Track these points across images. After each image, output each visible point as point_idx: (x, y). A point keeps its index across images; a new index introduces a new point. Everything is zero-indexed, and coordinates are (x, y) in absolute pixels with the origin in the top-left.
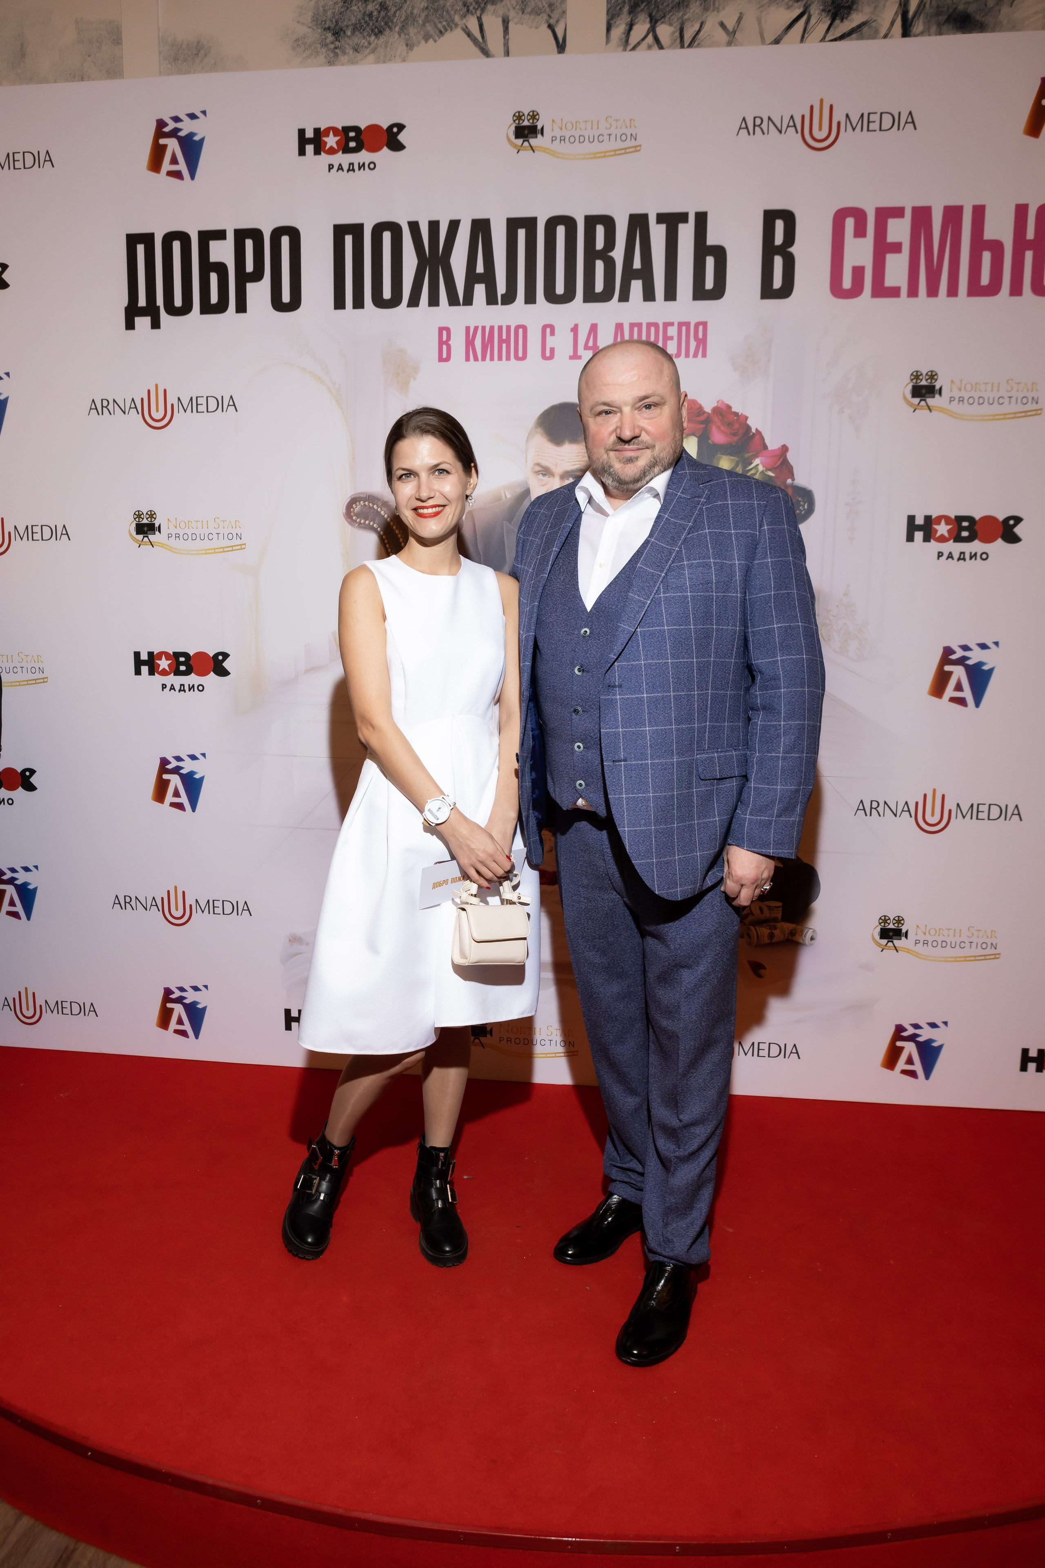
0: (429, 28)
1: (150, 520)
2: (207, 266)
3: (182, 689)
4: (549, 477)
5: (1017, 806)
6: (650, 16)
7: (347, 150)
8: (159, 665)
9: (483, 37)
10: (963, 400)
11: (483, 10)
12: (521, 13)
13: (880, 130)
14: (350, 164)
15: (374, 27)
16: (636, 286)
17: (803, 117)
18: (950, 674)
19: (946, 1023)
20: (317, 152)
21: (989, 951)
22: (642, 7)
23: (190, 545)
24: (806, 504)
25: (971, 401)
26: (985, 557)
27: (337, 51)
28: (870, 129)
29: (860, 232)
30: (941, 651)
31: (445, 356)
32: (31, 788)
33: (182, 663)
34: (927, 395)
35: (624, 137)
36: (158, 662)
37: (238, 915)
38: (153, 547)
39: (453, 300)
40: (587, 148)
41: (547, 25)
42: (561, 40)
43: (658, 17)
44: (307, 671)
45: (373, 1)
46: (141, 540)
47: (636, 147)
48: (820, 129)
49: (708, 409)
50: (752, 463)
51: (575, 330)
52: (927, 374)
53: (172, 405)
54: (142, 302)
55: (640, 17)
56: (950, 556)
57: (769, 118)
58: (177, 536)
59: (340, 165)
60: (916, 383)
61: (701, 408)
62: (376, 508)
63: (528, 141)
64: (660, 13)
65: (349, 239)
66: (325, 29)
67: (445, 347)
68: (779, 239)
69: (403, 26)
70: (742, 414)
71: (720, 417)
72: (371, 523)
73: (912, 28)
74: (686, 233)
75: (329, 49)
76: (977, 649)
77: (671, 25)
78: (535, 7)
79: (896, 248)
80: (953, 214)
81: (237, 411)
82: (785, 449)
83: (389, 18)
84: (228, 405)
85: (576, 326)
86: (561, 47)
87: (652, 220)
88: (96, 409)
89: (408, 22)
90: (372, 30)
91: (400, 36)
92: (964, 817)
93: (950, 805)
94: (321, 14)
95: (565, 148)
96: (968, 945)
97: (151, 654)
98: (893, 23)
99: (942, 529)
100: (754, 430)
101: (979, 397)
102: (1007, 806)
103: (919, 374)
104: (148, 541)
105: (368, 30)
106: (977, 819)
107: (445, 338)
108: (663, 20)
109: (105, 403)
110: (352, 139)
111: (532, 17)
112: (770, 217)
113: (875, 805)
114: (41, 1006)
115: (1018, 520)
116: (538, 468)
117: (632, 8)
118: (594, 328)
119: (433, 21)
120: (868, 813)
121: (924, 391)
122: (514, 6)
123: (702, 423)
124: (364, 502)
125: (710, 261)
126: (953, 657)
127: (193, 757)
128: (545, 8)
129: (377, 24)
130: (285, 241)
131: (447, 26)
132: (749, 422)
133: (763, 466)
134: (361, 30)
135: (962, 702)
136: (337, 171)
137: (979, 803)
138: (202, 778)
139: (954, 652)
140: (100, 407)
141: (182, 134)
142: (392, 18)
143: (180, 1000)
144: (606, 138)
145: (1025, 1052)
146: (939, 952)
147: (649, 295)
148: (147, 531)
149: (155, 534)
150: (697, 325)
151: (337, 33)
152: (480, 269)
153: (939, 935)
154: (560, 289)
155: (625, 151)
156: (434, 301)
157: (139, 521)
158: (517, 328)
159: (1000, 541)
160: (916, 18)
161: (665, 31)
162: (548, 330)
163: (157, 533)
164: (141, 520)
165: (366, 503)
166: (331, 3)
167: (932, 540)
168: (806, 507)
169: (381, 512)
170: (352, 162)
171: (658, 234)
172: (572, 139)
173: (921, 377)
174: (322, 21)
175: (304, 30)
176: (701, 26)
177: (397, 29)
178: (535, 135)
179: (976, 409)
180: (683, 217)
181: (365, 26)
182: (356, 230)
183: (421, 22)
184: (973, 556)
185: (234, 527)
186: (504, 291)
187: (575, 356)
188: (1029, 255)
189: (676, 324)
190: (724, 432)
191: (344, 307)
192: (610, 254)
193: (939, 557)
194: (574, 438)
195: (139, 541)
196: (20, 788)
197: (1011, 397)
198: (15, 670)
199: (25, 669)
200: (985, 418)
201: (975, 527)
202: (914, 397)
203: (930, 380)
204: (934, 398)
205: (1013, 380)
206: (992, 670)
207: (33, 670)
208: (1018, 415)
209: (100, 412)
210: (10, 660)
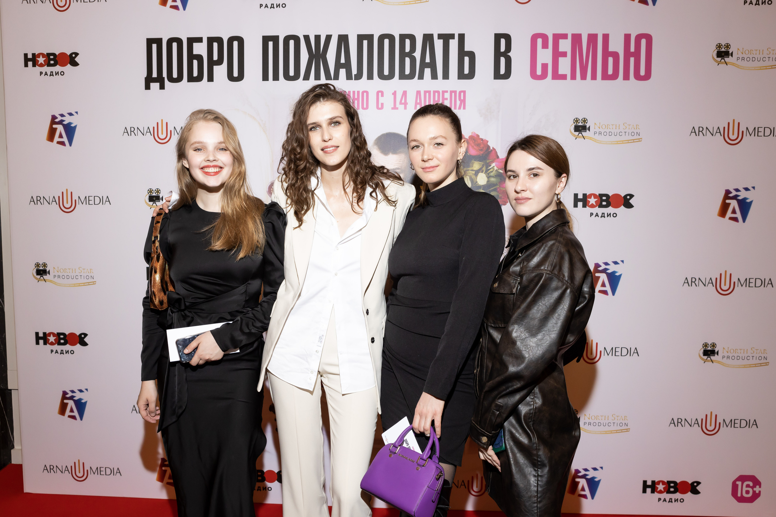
1: (157, 194)
2: (192, 57)
5: (636, 348)
10: (601, 134)
14: (272, 4)
16: (428, 72)
18: (599, 277)
19: (602, 468)
21: (624, 427)
26: (615, 215)
29: (545, 46)
32: (84, 344)
34: (582, 131)
39: (328, 77)
50: (491, 166)
51: (395, 94)
52: (582, 120)
53: (171, 131)
54: (155, 75)
56: (597, 215)
59: (266, 5)
60: (576, 124)
65: (271, 44)
68: (503, 49)
70: (485, 139)
71: (473, 141)
74: (454, 44)
76: (612, 264)
79: (564, 54)
80: (592, 38)
85: (395, 92)
87: (436, 37)
88: (127, 132)
92: (608, 355)
93: (600, 348)
96: (612, 424)
99: (592, 201)
100: (491, 148)
101: (609, 132)
102: (631, 348)
103: (578, 119)
104: (156, 205)
106: (615, 355)
109: (132, 129)
112: (498, 37)
114: (87, 471)
115: (632, 196)
118: (405, 93)
121: (580, 129)
125: (467, 59)
126: (600, 269)
130: (235, 44)
132: (489, 144)
133: (497, 167)
135: (606, 293)
136: (265, 8)
137: (616, 347)
139: (600, 266)
140: (130, 131)
145: (645, 482)
146: (597, 428)
147: (434, 76)
148: (155, 200)
149: (160, 202)
150: (460, 92)
152: (343, 61)
153: (597, 419)
154: (386, 72)
155: (421, 1)
156: (317, 78)
157: (151, 195)
158: (363, 92)
159: (622, 207)
162: (380, 94)
167: (587, 207)
171: (439, 44)
173: (579, 121)
179: (608, 138)
180: (452, 36)
182: (275, 39)
184: (609, 215)
186: (356, 73)
187: (395, 108)
188: (632, 60)
189: (449, 92)
190: (475, 149)
191: (268, 80)
192: (413, 54)
193: (591, 215)
194: (395, 152)
195: (151, 205)
196: (78, 345)
197: (625, 132)
198: (77, 277)
199: (82, 277)
200: (613, 143)
201: (609, 200)
202: (575, 131)
203: (583, 123)
204: (586, 132)
205: (626, 123)
206: (620, 276)
207: (88, 277)
208: (629, 141)
209: (130, 134)
210: (74, 272)
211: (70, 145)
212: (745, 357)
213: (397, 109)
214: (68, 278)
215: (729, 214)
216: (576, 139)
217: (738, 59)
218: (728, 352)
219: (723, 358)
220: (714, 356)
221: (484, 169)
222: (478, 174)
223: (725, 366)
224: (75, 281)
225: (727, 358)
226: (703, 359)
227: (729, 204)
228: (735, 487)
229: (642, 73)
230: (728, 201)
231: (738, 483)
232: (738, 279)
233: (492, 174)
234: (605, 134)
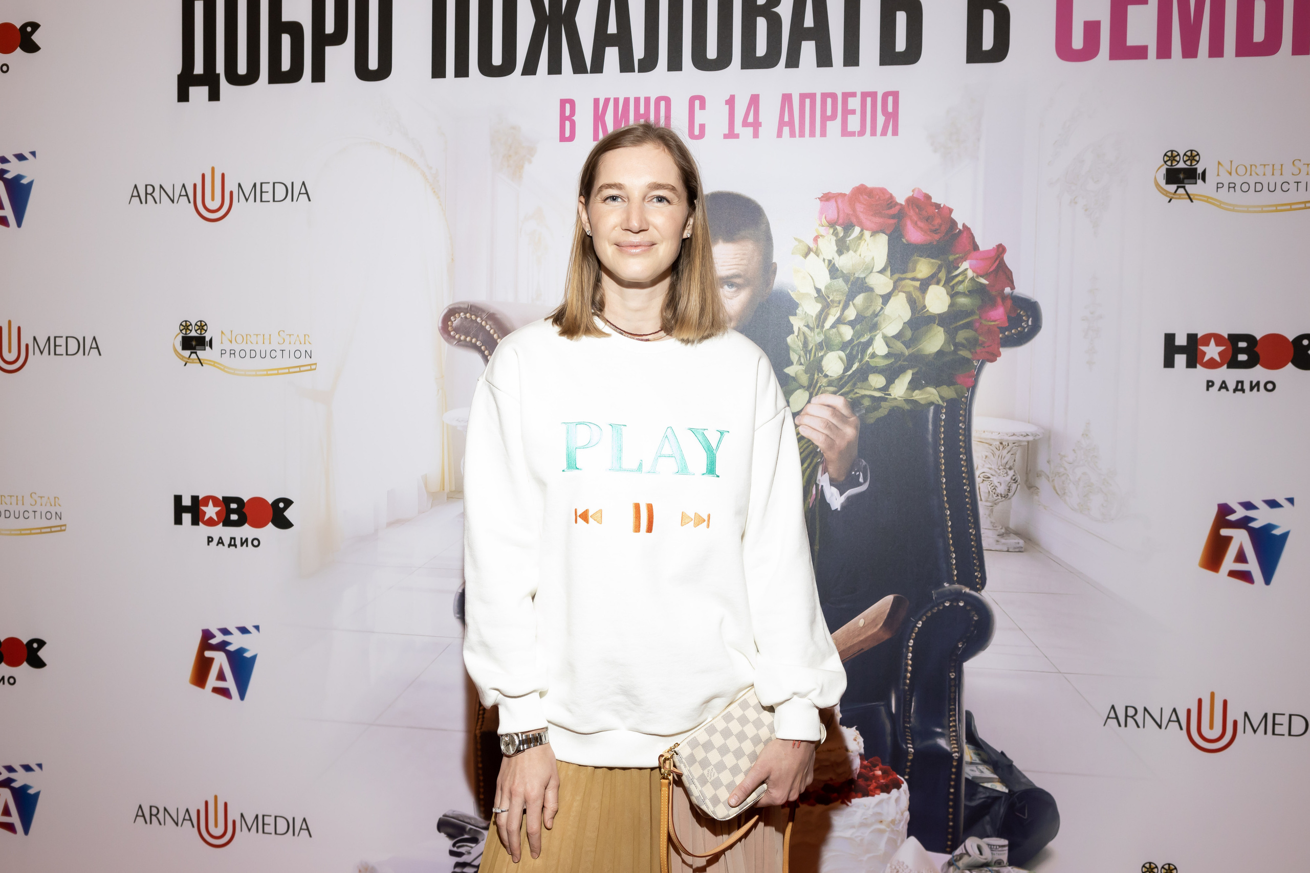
1: (199, 333)
2: (278, 26)
3: (233, 543)
8: (204, 513)
10: (1234, 187)
16: (808, 49)
18: (1229, 539)
23: (248, 364)
24: (1031, 319)
26: (1270, 386)
30: (1214, 511)
31: (567, 134)
32: (38, 663)
33: (234, 511)
34: (1186, 181)
36: (203, 508)
37: (294, 835)
38: (202, 365)
39: (579, 67)
44: (390, 524)
46: (188, 357)
49: (901, 199)
50: (959, 267)
51: (731, 102)
52: (1185, 154)
53: (231, 193)
54: (199, 69)
56: (1224, 386)
58: (233, 353)
60: (1172, 165)
61: (891, 197)
62: (480, 322)
67: (568, 124)
70: (944, 205)
71: (916, 210)
72: (474, 340)
76: (1264, 507)
81: (310, 200)
82: (1001, 250)
84: (300, 193)
85: (732, 98)
88: (139, 196)
92: (1255, 731)
93: (1234, 714)
97: (195, 499)
99: (1212, 351)
100: (960, 226)
101: (1256, 183)
103: (1175, 154)
104: (196, 357)
106: (1274, 733)
107: (568, 113)
109: (150, 190)
113: (1131, 712)
118: (754, 100)
120: (1122, 723)
121: (1182, 176)
123: (893, 217)
124: (465, 314)
125: (901, 17)
126: (1232, 517)
127: (244, 630)
132: (953, 216)
133: (974, 271)
135: (1246, 577)
137: (1275, 712)
138: (254, 658)
139: (1233, 511)
140: (144, 194)
147: (824, 59)
148: (195, 346)
149: (205, 350)
150: (886, 95)
152: (612, 28)
154: (712, 53)
156: (555, 68)
157: (186, 334)
158: (658, 100)
159: (1290, 365)
162: (697, 103)
163: (208, 348)
164: (188, 332)
165: (468, 315)
167: (1198, 366)
168: (1030, 323)
169: (486, 326)
173: (1177, 158)
179: (1252, 198)
184: (1254, 386)
185: (303, 342)
186: (642, 56)
187: (731, 134)
189: (859, 95)
190: (921, 229)
191: (444, 76)
192: (774, 10)
193: (1208, 387)
194: (730, 237)
195: (186, 358)
196: (25, 664)
197: (1298, 183)
198: (26, 515)
199: (38, 514)
200: (1265, 209)
201: (1255, 349)
202: (1168, 183)
203: (1189, 161)
204: (1196, 184)
205: (1300, 160)
206: (1285, 536)
207: (49, 515)
209: (143, 201)
210: (20, 503)
211: (19, 224)
213: (737, 136)
214: (8, 515)
216: (1169, 202)
221: (942, 275)
222: (928, 289)
224: (21, 523)
233: (961, 288)
234: (1245, 187)
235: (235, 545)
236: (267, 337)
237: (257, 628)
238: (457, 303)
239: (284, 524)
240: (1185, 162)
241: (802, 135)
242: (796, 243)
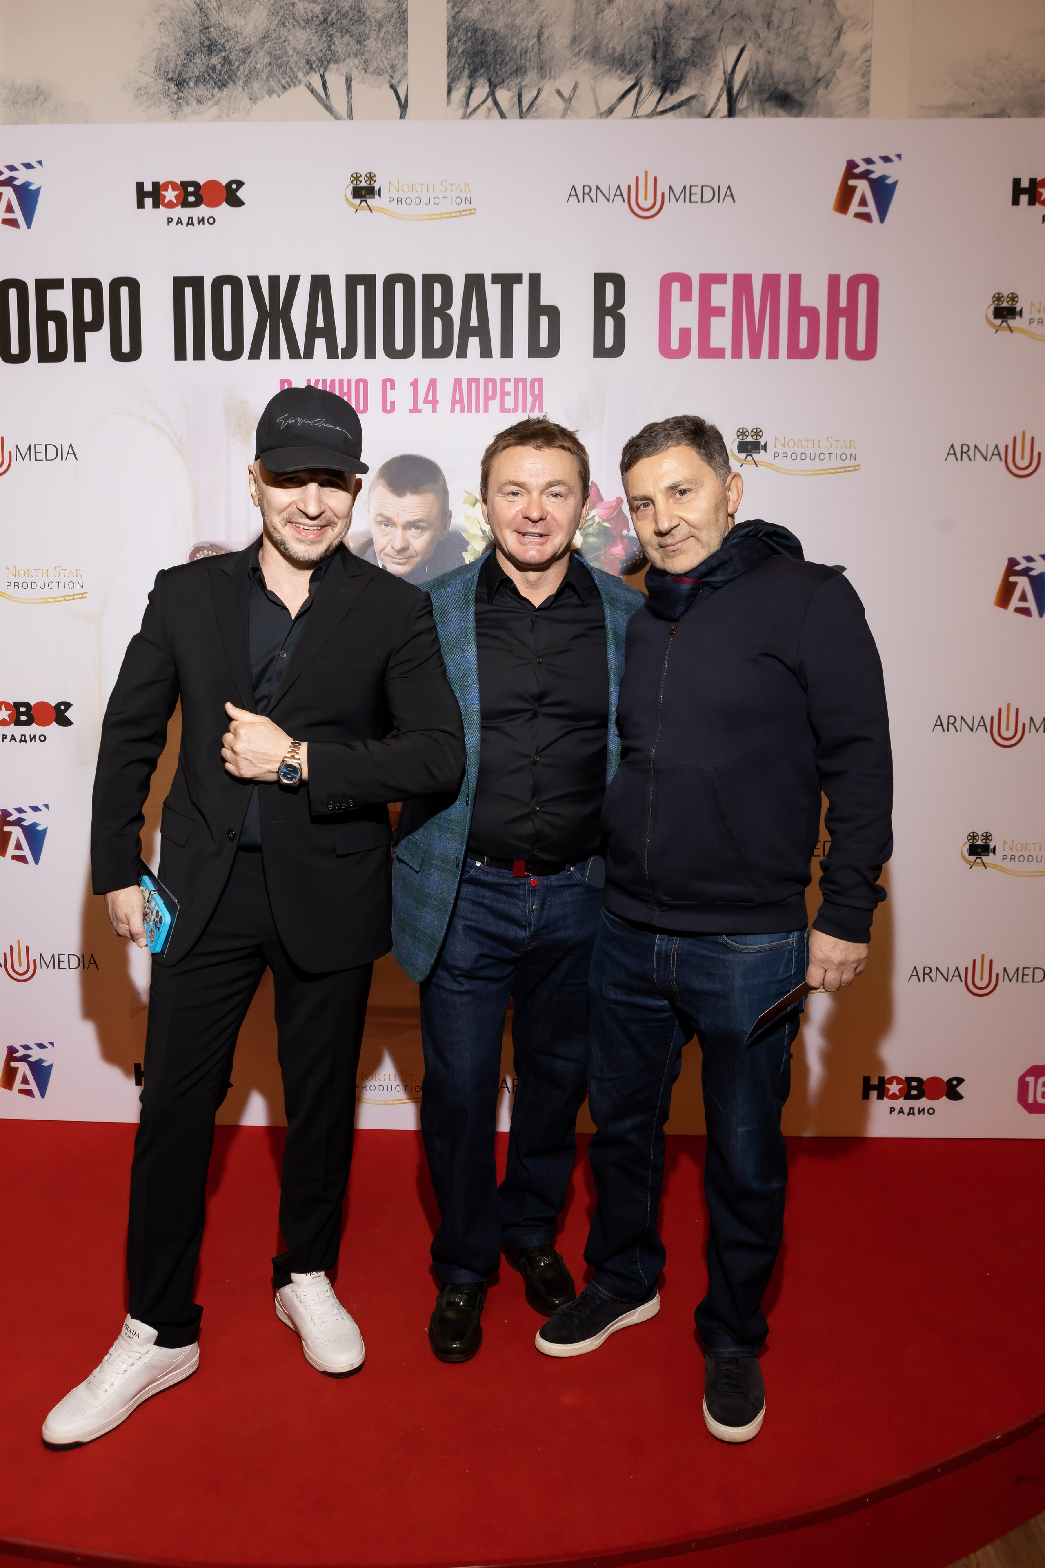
0: (273, 83)
2: (44, 315)
3: (23, 739)
4: (392, 527)
6: (490, 81)
7: (185, 204)
9: (326, 94)
10: (786, 456)
11: (326, 68)
12: (363, 73)
13: (702, 201)
14: (189, 218)
15: (217, 80)
16: (474, 343)
17: (629, 187)
20: (156, 205)
22: (482, 72)
23: (29, 593)
25: (794, 457)
27: (180, 101)
28: (692, 200)
29: (686, 296)
33: (23, 713)
34: (753, 451)
35: (459, 201)
37: (85, 968)
39: (294, 354)
40: (423, 209)
41: (389, 85)
42: (403, 101)
43: (496, 82)
45: (217, 55)
47: (470, 210)
48: (646, 198)
51: (414, 384)
52: (752, 431)
53: (10, 453)
55: (479, 82)
57: (597, 187)
58: (16, 585)
59: (179, 218)
60: (743, 439)
63: (366, 201)
64: (499, 79)
65: (189, 292)
66: (167, 80)
68: (609, 301)
69: (247, 80)
73: (737, 104)
74: (520, 293)
75: (172, 100)
77: (509, 90)
78: (377, 68)
79: (720, 312)
80: (771, 282)
81: (76, 459)
83: (233, 72)
84: (68, 454)
85: (416, 381)
86: (403, 106)
87: (488, 280)
89: (251, 77)
90: (215, 83)
91: (244, 90)
94: (164, 65)
95: (402, 209)
98: (719, 98)
101: (802, 454)
103: (745, 430)
105: (211, 82)
108: (501, 85)
110: (191, 194)
111: (375, 77)
112: (600, 280)
116: (380, 519)
117: (471, 72)
118: (433, 383)
119: (276, 76)
121: (750, 448)
122: (357, 65)
124: (208, 551)
125: (544, 321)
127: (35, 809)
128: (387, 69)
129: (220, 77)
130: (124, 291)
131: (290, 82)
133: (601, 518)
134: (204, 82)
136: (177, 224)
138: (45, 830)
141: (17, 183)
142: (235, 72)
143: (24, 1058)
144: (442, 200)
145: (865, 1079)
147: (486, 352)
150: (533, 381)
151: (181, 84)
152: (320, 323)
154: (399, 345)
155: (461, 214)
158: (358, 381)
160: (740, 94)
161: (504, 96)
162: (388, 384)
165: (210, 552)
166: (174, 54)
170: (190, 216)
171: (493, 293)
172: (409, 202)
173: (747, 434)
174: (165, 72)
175: (147, 80)
176: (538, 93)
177: (241, 82)
178: (372, 196)
179: (799, 465)
180: (518, 278)
181: (208, 78)
182: (197, 283)
183: (264, 77)
185: (75, 575)
186: (344, 346)
187: (415, 410)
188: (842, 322)
189: (513, 380)
191: (185, 359)
192: (447, 312)
194: (416, 490)
197: (830, 454)
200: (808, 473)
202: (740, 452)
203: (755, 436)
204: (760, 453)
205: (832, 437)
208: (838, 470)
212: (1042, 857)
213: (420, 411)
215: (1015, 602)
216: (741, 466)
217: (1031, 321)
218: (1012, 849)
219: (1003, 859)
220: (989, 855)
223: (1008, 874)
225: (1011, 859)
226: (968, 862)
227: (1015, 584)
228: (1023, 1087)
229: (861, 345)
230: (1012, 579)
231: (1028, 1079)
232: (1029, 719)
233: (590, 530)
234: (794, 456)
235: (26, 741)
236: (45, 571)
237: (47, 806)
238: (201, 543)
239: (66, 722)
240: (752, 436)
241: (470, 411)
242: (467, 495)
